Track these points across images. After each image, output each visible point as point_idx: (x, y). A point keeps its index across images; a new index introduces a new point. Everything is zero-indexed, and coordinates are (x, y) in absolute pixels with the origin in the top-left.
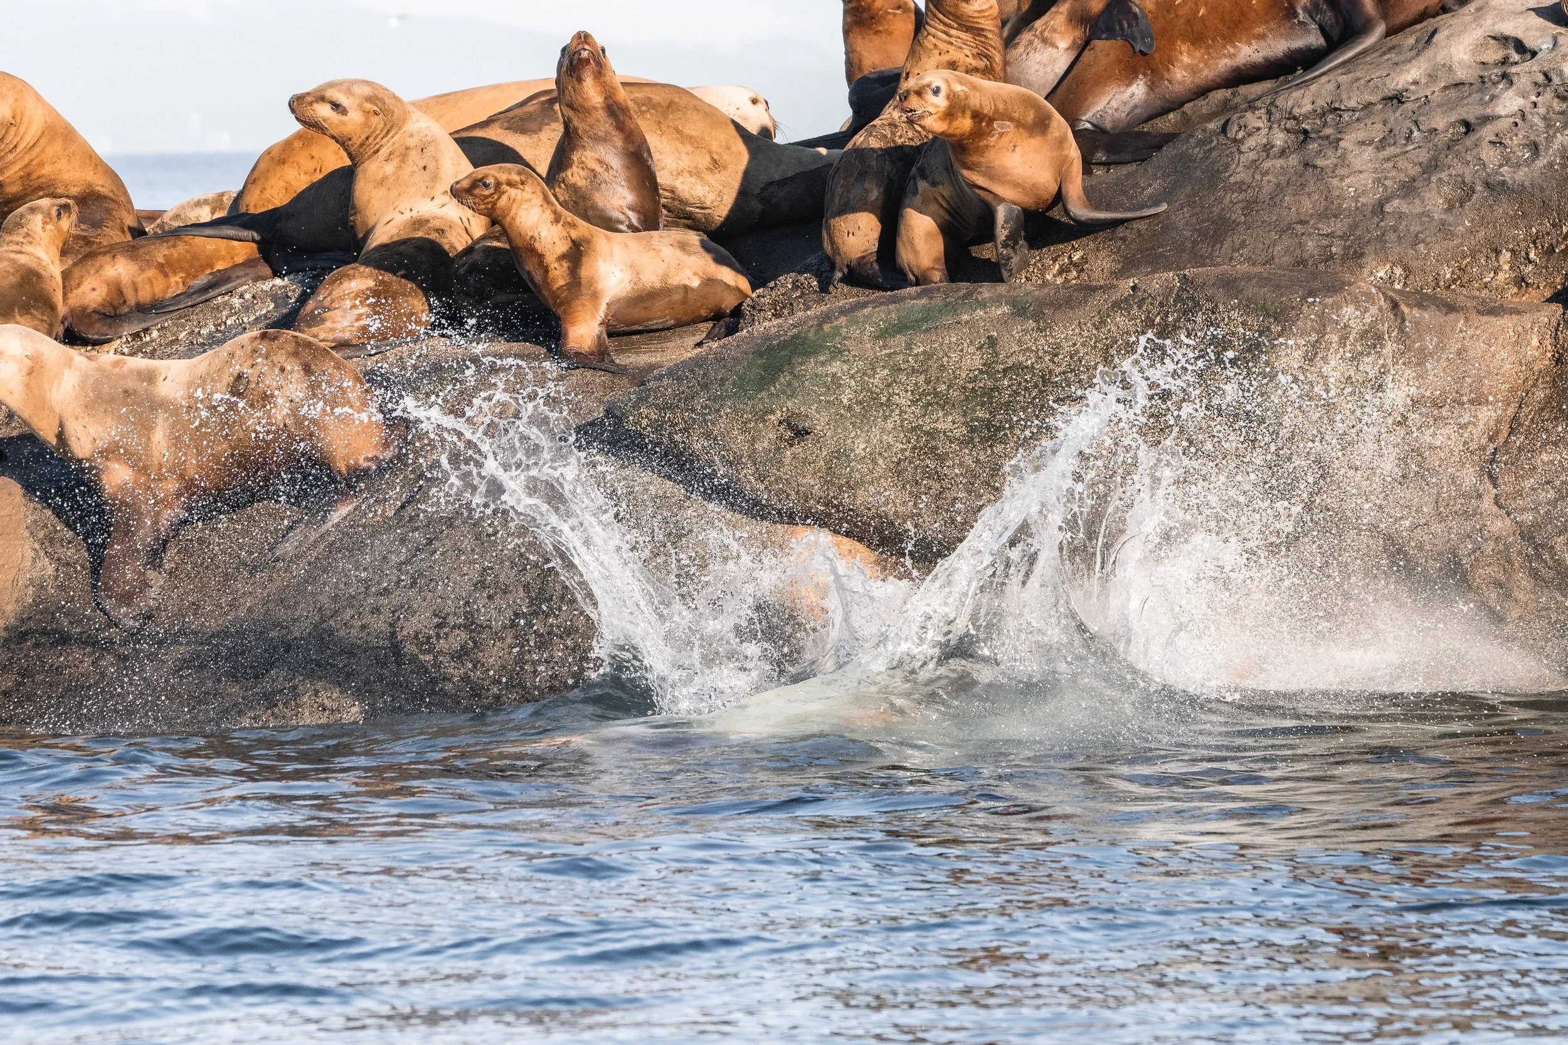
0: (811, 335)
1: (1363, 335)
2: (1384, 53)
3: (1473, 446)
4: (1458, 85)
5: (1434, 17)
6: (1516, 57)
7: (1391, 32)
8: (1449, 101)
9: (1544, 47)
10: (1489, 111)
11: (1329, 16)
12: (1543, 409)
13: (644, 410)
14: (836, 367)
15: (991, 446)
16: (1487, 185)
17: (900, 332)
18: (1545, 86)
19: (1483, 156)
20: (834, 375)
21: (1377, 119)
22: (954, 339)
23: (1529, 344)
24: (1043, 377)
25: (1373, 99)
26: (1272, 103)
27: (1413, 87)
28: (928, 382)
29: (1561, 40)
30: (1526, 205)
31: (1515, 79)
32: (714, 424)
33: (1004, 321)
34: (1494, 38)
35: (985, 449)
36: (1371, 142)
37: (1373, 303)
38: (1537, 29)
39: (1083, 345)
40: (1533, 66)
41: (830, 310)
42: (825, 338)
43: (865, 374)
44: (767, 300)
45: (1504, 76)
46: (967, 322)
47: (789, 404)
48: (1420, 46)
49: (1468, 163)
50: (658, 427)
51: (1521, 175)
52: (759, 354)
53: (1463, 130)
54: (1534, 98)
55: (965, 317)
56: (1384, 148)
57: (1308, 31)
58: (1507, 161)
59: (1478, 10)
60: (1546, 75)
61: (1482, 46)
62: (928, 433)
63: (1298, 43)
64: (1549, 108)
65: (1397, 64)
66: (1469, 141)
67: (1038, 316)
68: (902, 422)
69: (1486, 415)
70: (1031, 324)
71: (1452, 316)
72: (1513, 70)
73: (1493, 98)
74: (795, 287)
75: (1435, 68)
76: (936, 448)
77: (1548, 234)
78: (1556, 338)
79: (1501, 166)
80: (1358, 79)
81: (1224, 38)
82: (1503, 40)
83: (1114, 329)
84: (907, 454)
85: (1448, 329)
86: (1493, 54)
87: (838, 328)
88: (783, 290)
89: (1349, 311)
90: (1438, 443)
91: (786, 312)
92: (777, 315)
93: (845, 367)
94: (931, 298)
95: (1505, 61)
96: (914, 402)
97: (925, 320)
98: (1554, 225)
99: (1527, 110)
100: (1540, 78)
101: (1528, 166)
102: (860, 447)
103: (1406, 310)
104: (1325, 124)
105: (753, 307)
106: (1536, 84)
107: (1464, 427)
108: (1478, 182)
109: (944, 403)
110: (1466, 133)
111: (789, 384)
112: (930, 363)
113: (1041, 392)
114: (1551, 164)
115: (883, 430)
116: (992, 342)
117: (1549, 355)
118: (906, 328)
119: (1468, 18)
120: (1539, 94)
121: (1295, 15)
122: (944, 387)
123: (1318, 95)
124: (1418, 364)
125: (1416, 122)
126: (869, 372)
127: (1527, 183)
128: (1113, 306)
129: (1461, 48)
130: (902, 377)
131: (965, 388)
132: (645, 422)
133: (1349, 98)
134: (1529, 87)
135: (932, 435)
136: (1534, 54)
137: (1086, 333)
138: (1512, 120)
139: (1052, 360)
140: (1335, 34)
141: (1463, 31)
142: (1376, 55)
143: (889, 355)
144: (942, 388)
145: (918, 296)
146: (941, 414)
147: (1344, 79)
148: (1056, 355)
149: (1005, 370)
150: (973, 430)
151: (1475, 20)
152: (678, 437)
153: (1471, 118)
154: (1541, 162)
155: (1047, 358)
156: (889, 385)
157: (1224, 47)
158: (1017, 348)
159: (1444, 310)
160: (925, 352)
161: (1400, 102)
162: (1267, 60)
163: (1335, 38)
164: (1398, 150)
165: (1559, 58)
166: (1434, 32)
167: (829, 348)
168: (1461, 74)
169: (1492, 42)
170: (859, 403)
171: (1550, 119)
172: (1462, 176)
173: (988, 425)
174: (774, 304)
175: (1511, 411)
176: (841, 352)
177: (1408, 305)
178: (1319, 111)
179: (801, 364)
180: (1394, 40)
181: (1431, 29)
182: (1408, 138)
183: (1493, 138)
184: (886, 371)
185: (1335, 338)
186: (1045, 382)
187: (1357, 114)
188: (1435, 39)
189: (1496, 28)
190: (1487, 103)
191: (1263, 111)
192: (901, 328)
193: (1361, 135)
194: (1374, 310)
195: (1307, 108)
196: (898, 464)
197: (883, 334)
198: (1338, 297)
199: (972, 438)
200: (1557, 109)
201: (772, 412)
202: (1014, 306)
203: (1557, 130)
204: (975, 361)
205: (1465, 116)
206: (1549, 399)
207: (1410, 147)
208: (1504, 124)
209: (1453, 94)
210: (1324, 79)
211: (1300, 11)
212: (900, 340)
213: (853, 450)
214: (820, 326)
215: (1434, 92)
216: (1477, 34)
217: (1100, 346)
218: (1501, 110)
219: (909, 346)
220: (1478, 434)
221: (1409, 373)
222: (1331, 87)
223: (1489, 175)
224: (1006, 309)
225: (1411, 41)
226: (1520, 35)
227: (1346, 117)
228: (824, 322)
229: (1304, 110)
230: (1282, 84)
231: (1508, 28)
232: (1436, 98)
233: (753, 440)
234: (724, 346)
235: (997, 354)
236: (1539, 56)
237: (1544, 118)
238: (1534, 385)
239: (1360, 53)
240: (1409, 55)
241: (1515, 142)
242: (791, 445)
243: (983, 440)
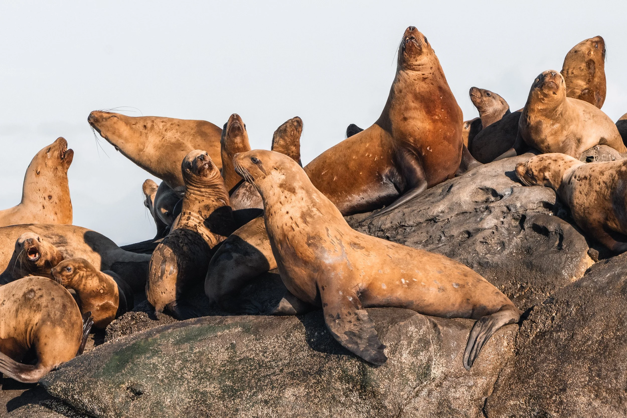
0: (142, 343)
1: (420, 341)
2: (426, 197)
3: (476, 397)
4: (464, 213)
5: (451, 179)
6: (493, 199)
7: (429, 187)
8: (459, 221)
9: (507, 193)
10: (479, 226)
11: (398, 179)
12: (510, 378)
13: (59, 383)
14: (155, 360)
15: (234, 400)
16: (480, 264)
17: (186, 342)
18: (508, 213)
19: (477, 249)
20: (154, 364)
21: (424, 230)
22: (214, 345)
23: (502, 345)
24: (259, 364)
25: (421, 220)
26: (371, 223)
27: (441, 214)
28: (201, 367)
29: (515, 189)
30: (499, 274)
31: (493, 210)
32: (94, 390)
33: (239, 336)
34: (481, 189)
35: (230, 401)
36: (421, 242)
37: (424, 324)
38: (503, 184)
39: (279, 347)
40: (501, 203)
41: (151, 331)
42: (149, 345)
43: (169, 363)
44: (118, 326)
45: (487, 208)
46: (220, 336)
47: (132, 379)
48: (444, 194)
49: (470, 253)
50: (65, 391)
51: (496, 258)
52: (116, 353)
53: (467, 236)
54: (502, 219)
55: (219, 333)
56: (427, 245)
57: (388, 187)
58: (489, 251)
59: (473, 175)
60: (508, 207)
61: (475, 193)
62: (202, 393)
63: (383, 194)
64: (510, 224)
65: (433, 203)
66: (470, 242)
67: (256, 332)
68: (189, 387)
69: (482, 382)
70: (252, 336)
71: (463, 331)
72: (492, 205)
73: (482, 219)
74: (133, 319)
75: (452, 204)
76: (206, 401)
77: (510, 288)
78: (516, 341)
79: (486, 254)
80: (413, 211)
81: (346, 191)
82: (486, 190)
83: (294, 339)
84: (191, 404)
85: (462, 337)
86: (481, 197)
87: (156, 340)
88: (126, 321)
89: (412, 328)
90: (458, 396)
91: (128, 332)
92: (124, 334)
93: (160, 360)
94: (202, 324)
95: (487, 201)
96: (194, 378)
97: (199, 335)
98: (513, 284)
99: (499, 225)
100: (505, 209)
101: (500, 254)
102: (168, 401)
103: (441, 328)
104: (398, 233)
105: (112, 330)
106: (503, 212)
107: (470, 387)
108: (474, 262)
109: (210, 377)
110: (468, 238)
111: (132, 369)
112: (202, 357)
113: (258, 371)
114: (511, 253)
115: (179, 392)
116: (233, 346)
117: (512, 350)
118: (190, 339)
119: (468, 179)
120: (504, 217)
121: (381, 179)
122: (209, 369)
123: (393, 219)
124: (447, 356)
125: (443, 232)
126: (172, 362)
127: (499, 263)
128: (294, 327)
129: (465, 194)
130: (188, 365)
131: (220, 370)
132: (59, 389)
133: (409, 220)
134: (500, 214)
135: (204, 394)
136: (502, 197)
137: (280, 341)
138: (491, 231)
139: (263, 355)
140: (402, 187)
141: (466, 186)
142: (421, 198)
143: (181, 353)
144: (209, 370)
145: (195, 323)
146: (208, 383)
147: (406, 211)
148: (266, 352)
149: (240, 361)
150: (224, 391)
151: (472, 180)
152: (76, 397)
153: (471, 230)
154: (506, 252)
155: (261, 354)
156: (182, 369)
157: (346, 196)
158: (245, 349)
159: (460, 328)
160: (199, 352)
161: (435, 222)
162: (368, 202)
163: (402, 189)
164: (435, 246)
165: (514, 199)
166: (452, 186)
167: (151, 350)
168: (465, 208)
169: (481, 191)
170: (167, 378)
171: (510, 230)
172: (467, 259)
173: (232, 388)
174: (122, 327)
175: (494, 379)
176: (157, 352)
177: (441, 325)
178: (394, 227)
179: (137, 358)
180: (431, 190)
181: (449, 185)
182: (439, 240)
183: (482, 240)
184: (180, 362)
185: (405, 343)
186: (260, 366)
187: (413, 228)
188: (452, 190)
189: (482, 184)
190: (479, 222)
191: (366, 227)
192: (187, 339)
193: (416, 239)
194: (424, 328)
195: (388, 225)
196: (187, 409)
197: (178, 343)
198: (406, 322)
199: (224, 396)
200: (514, 224)
201: (123, 383)
202: (244, 328)
203: (514, 236)
204: (224, 356)
205: (468, 229)
206: (513, 373)
207: (440, 245)
208: (487, 233)
209: (461, 217)
210: (396, 211)
211: (384, 177)
212: (187, 346)
213: (164, 402)
214: (147, 339)
215: (452, 216)
216: (473, 187)
217: (287, 347)
218: (486, 226)
219: (191, 349)
220: (477, 392)
221: (443, 360)
222: (400, 214)
223: (479, 258)
224: (240, 329)
225: (440, 191)
226: (494, 187)
227: (408, 229)
228: (148, 337)
229: (387, 227)
230: (375, 213)
231: (489, 184)
232: (453, 219)
233: (114, 397)
234: (99, 350)
235: (236, 352)
236: (504, 198)
237: (507, 230)
238: (506, 366)
239: (414, 197)
240: (439, 198)
241: (493, 241)
242: (133, 400)
243: (230, 397)
